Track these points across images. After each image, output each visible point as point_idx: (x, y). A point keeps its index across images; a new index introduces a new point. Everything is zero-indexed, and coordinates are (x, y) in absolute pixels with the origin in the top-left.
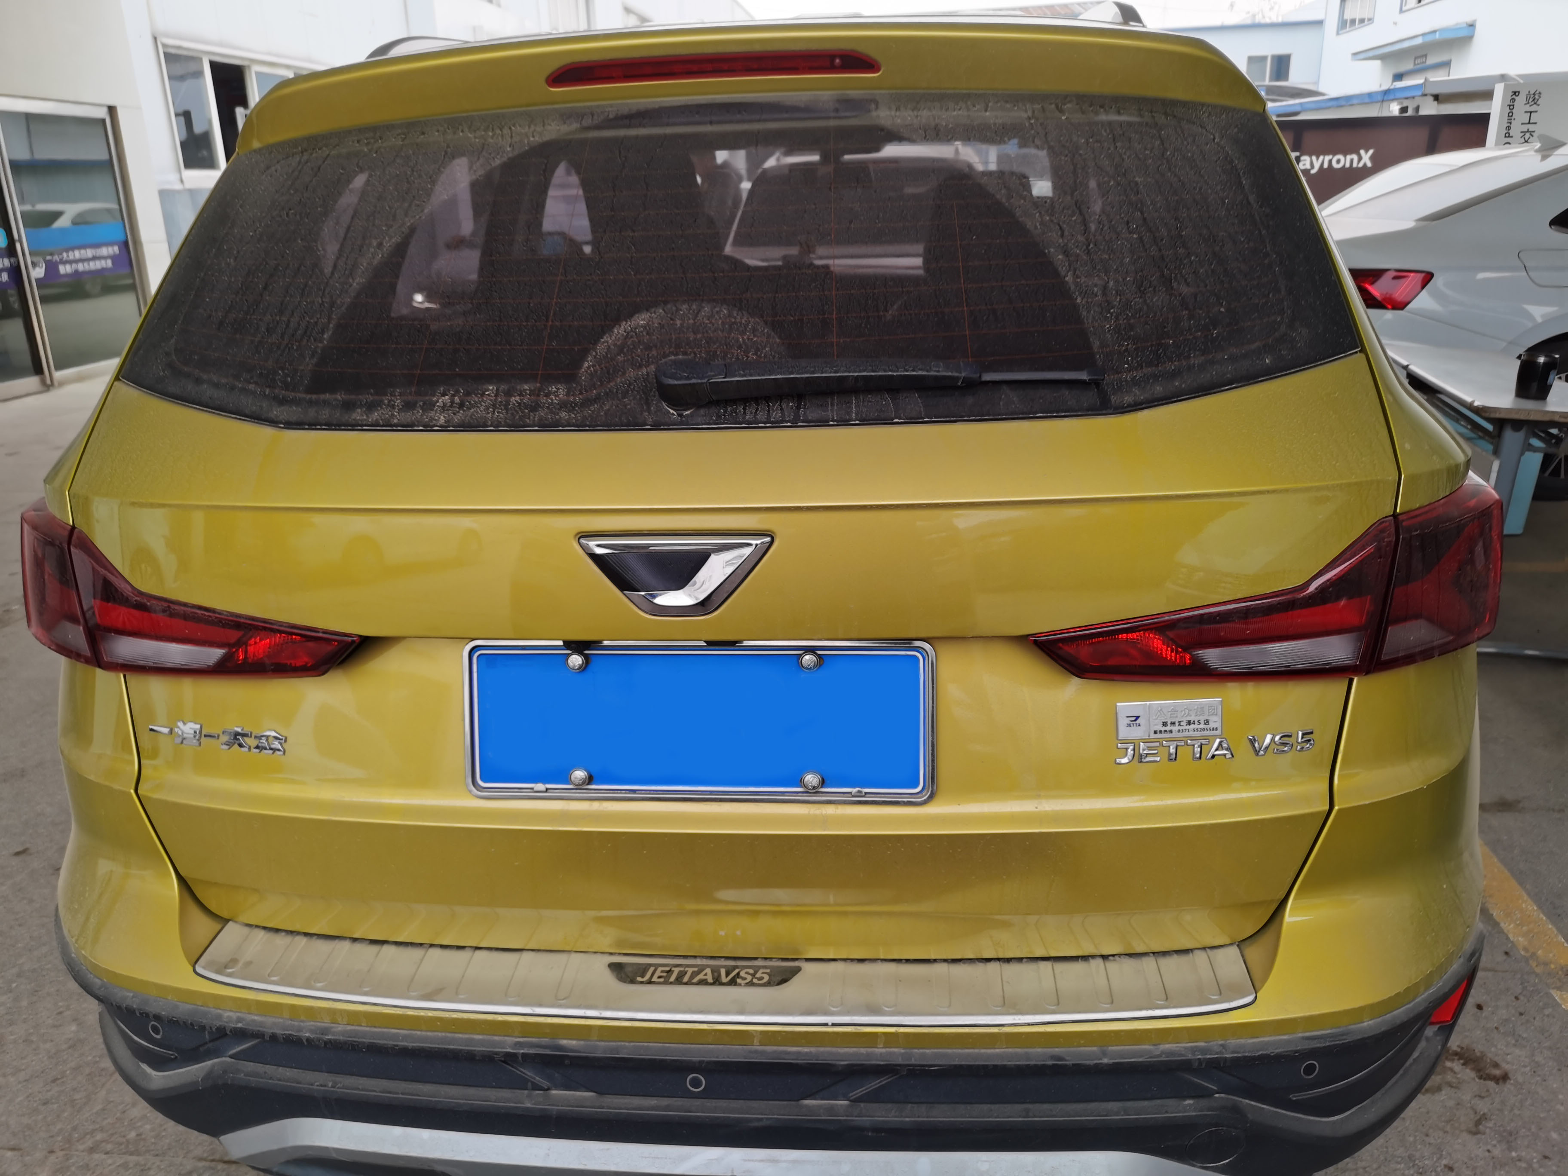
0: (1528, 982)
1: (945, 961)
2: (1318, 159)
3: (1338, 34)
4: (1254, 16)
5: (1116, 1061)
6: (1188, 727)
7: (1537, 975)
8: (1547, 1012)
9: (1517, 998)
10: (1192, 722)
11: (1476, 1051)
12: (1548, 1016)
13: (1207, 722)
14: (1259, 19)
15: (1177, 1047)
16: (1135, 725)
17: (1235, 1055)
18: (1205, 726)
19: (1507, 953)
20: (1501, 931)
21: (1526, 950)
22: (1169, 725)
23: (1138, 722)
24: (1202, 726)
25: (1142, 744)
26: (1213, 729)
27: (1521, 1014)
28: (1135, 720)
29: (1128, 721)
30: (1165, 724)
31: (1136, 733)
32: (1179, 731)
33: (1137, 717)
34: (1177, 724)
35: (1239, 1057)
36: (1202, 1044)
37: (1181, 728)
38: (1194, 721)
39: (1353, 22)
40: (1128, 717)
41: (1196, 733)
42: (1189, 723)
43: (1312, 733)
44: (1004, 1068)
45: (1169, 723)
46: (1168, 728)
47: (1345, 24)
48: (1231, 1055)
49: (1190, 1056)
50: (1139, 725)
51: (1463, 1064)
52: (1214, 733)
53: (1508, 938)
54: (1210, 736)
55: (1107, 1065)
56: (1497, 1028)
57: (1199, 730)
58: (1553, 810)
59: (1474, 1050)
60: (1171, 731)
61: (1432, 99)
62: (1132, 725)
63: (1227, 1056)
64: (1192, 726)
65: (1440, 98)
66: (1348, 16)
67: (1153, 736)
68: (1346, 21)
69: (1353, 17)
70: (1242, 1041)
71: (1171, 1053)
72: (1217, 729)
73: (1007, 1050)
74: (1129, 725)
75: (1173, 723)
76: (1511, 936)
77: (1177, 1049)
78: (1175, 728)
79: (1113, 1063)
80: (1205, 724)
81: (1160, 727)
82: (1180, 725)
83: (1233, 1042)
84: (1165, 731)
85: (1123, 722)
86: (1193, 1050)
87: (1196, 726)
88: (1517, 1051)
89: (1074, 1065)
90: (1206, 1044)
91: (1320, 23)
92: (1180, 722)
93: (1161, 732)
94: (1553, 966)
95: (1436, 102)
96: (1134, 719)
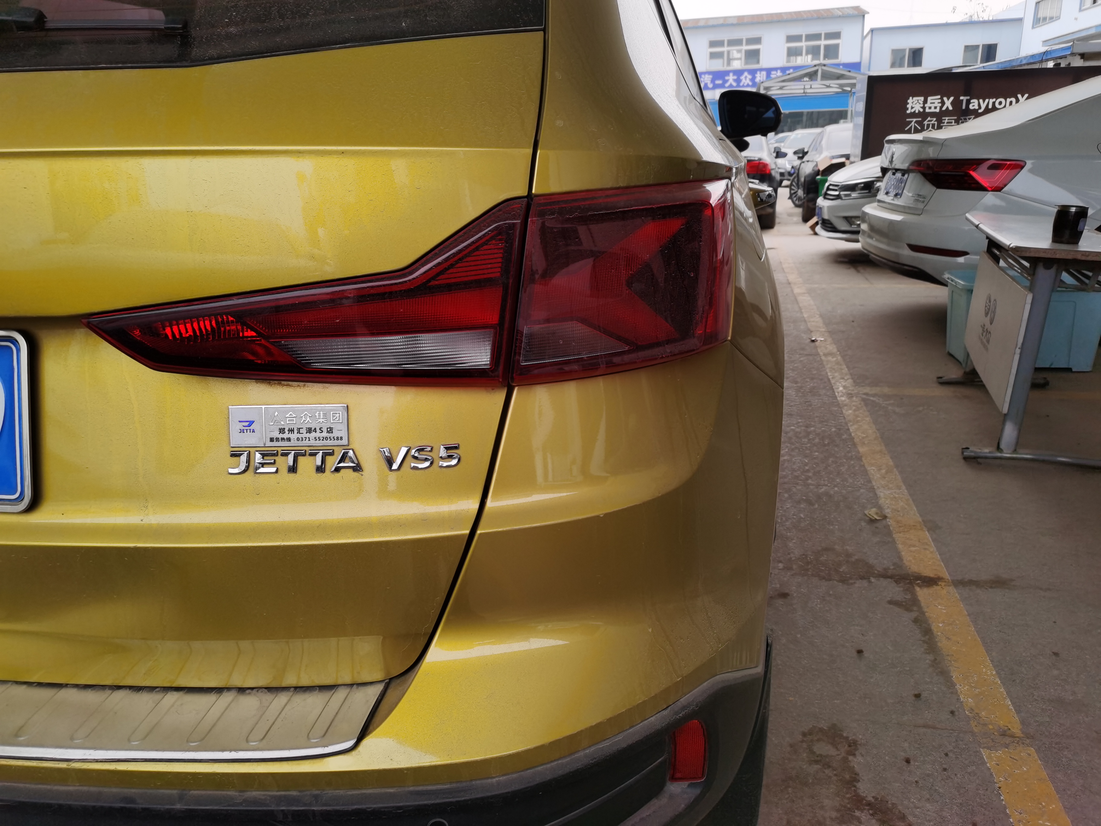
0: (962, 741)
1: (76, 686)
2: (984, 102)
3: (1033, 27)
4: (971, 16)
5: (190, 807)
6: (308, 435)
7: (972, 733)
8: (969, 770)
9: (946, 755)
10: (313, 429)
11: (889, 802)
12: (970, 774)
13: (330, 430)
14: (975, 18)
15: (264, 795)
16: (248, 431)
17: (325, 808)
18: (328, 435)
19: (952, 713)
20: (956, 693)
21: (972, 710)
22: (287, 432)
23: (252, 428)
24: (325, 434)
25: (257, 453)
26: (338, 438)
27: (945, 770)
28: (249, 426)
29: (240, 426)
30: (282, 431)
31: (249, 440)
32: (298, 439)
33: (251, 423)
34: (296, 431)
35: (329, 811)
36: (294, 793)
37: (300, 436)
38: (315, 429)
39: (1045, 19)
40: (240, 422)
41: (317, 442)
42: (309, 430)
43: (456, 448)
44: (70, 808)
45: (286, 430)
46: (286, 436)
47: (1038, 21)
48: (320, 808)
49: (273, 808)
50: (254, 431)
51: (871, 815)
52: (339, 442)
53: (958, 699)
54: (334, 446)
55: (181, 811)
56: (917, 782)
57: (322, 439)
58: (1041, 589)
59: (887, 802)
60: (289, 440)
61: (1079, 57)
62: (245, 431)
63: (315, 808)
64: (313, 435)
65: (1085, 56)
66: (1041, 15)
67: (269, 444)
68: (1040, 18)
69: (1044, 16)
70: (341, 792)
71: (255, 801)
72: (341, 438)
73: (80, 788)
74: (242, 431)
75: (291, 431)
76: (962, 697)
77: (263, 798)
78: (294, 436)
79: (186, 809)
80: (328, 432)
81: (276, 434)
82: (299, 432)
83: (330, 792)
84: (283, 439)
85: (235, 427)
86: (279, 800)
87: (318, 434)
88: (928, 806)
89: (145, 810)
90: (298, 794)
91: (1020, 20)
92: (300, 428)
93: (277, 439)
94: (991, 727)
95: (1082, 60)
96: (247, 424)
